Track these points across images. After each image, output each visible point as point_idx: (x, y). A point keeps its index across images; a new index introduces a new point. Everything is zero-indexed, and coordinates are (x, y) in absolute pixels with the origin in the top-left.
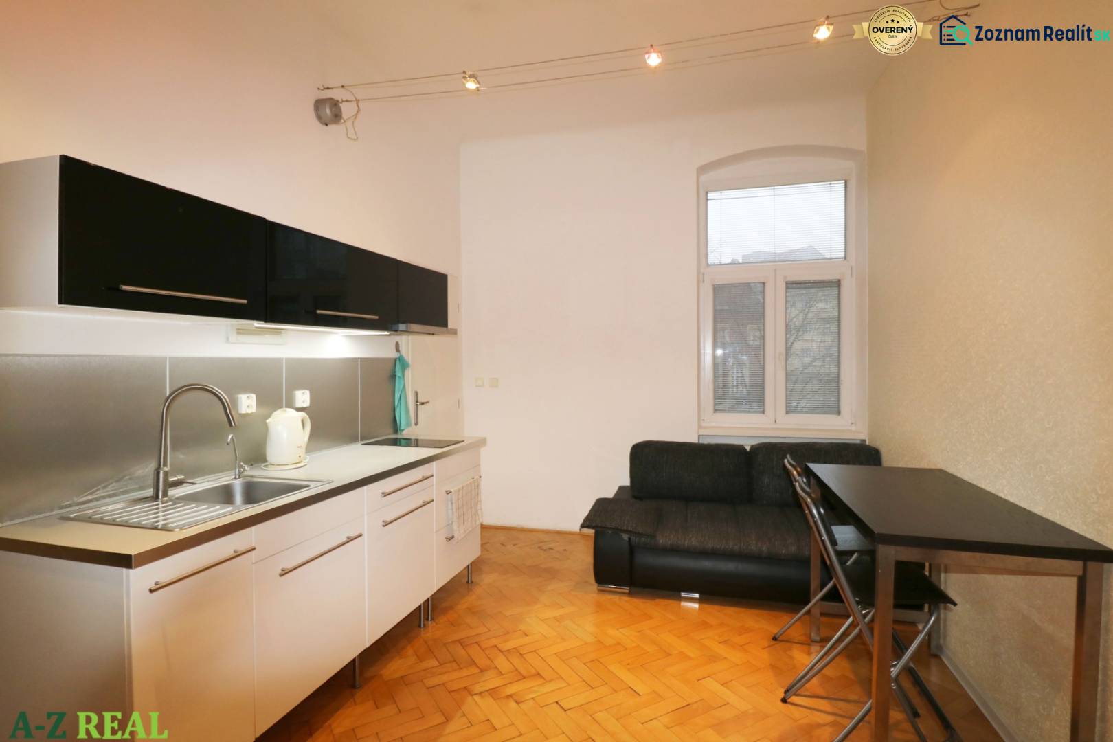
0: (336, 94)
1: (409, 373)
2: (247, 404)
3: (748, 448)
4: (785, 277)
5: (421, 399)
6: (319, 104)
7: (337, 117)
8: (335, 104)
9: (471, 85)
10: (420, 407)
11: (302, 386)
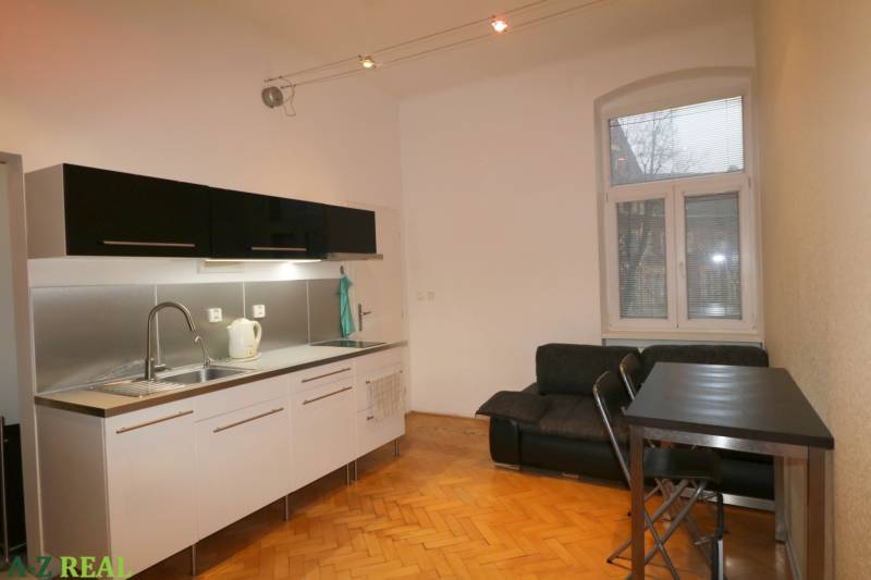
0: (278, 84)
1: (352, 291)
2: (215, 315)
3: (641, 351)
4: (683, 193)
5: (364, 311)
6: (265, 93)
7: (279, 100)
8: (276, 91)
9: (368, 64)
10: (363, 317)
11: (259, 302)
